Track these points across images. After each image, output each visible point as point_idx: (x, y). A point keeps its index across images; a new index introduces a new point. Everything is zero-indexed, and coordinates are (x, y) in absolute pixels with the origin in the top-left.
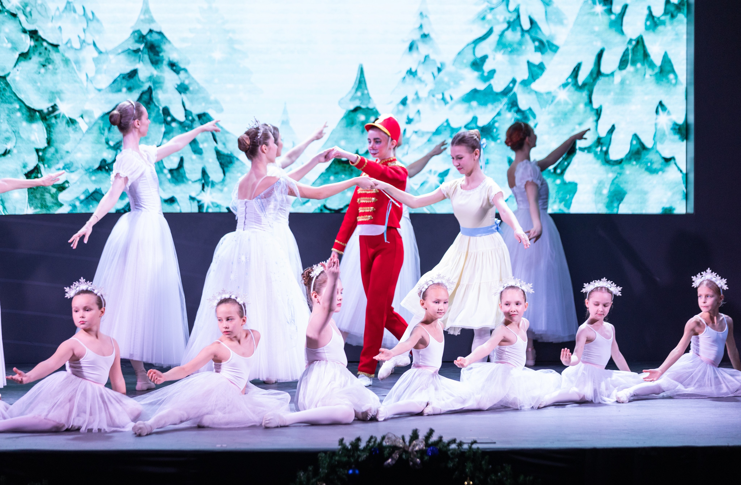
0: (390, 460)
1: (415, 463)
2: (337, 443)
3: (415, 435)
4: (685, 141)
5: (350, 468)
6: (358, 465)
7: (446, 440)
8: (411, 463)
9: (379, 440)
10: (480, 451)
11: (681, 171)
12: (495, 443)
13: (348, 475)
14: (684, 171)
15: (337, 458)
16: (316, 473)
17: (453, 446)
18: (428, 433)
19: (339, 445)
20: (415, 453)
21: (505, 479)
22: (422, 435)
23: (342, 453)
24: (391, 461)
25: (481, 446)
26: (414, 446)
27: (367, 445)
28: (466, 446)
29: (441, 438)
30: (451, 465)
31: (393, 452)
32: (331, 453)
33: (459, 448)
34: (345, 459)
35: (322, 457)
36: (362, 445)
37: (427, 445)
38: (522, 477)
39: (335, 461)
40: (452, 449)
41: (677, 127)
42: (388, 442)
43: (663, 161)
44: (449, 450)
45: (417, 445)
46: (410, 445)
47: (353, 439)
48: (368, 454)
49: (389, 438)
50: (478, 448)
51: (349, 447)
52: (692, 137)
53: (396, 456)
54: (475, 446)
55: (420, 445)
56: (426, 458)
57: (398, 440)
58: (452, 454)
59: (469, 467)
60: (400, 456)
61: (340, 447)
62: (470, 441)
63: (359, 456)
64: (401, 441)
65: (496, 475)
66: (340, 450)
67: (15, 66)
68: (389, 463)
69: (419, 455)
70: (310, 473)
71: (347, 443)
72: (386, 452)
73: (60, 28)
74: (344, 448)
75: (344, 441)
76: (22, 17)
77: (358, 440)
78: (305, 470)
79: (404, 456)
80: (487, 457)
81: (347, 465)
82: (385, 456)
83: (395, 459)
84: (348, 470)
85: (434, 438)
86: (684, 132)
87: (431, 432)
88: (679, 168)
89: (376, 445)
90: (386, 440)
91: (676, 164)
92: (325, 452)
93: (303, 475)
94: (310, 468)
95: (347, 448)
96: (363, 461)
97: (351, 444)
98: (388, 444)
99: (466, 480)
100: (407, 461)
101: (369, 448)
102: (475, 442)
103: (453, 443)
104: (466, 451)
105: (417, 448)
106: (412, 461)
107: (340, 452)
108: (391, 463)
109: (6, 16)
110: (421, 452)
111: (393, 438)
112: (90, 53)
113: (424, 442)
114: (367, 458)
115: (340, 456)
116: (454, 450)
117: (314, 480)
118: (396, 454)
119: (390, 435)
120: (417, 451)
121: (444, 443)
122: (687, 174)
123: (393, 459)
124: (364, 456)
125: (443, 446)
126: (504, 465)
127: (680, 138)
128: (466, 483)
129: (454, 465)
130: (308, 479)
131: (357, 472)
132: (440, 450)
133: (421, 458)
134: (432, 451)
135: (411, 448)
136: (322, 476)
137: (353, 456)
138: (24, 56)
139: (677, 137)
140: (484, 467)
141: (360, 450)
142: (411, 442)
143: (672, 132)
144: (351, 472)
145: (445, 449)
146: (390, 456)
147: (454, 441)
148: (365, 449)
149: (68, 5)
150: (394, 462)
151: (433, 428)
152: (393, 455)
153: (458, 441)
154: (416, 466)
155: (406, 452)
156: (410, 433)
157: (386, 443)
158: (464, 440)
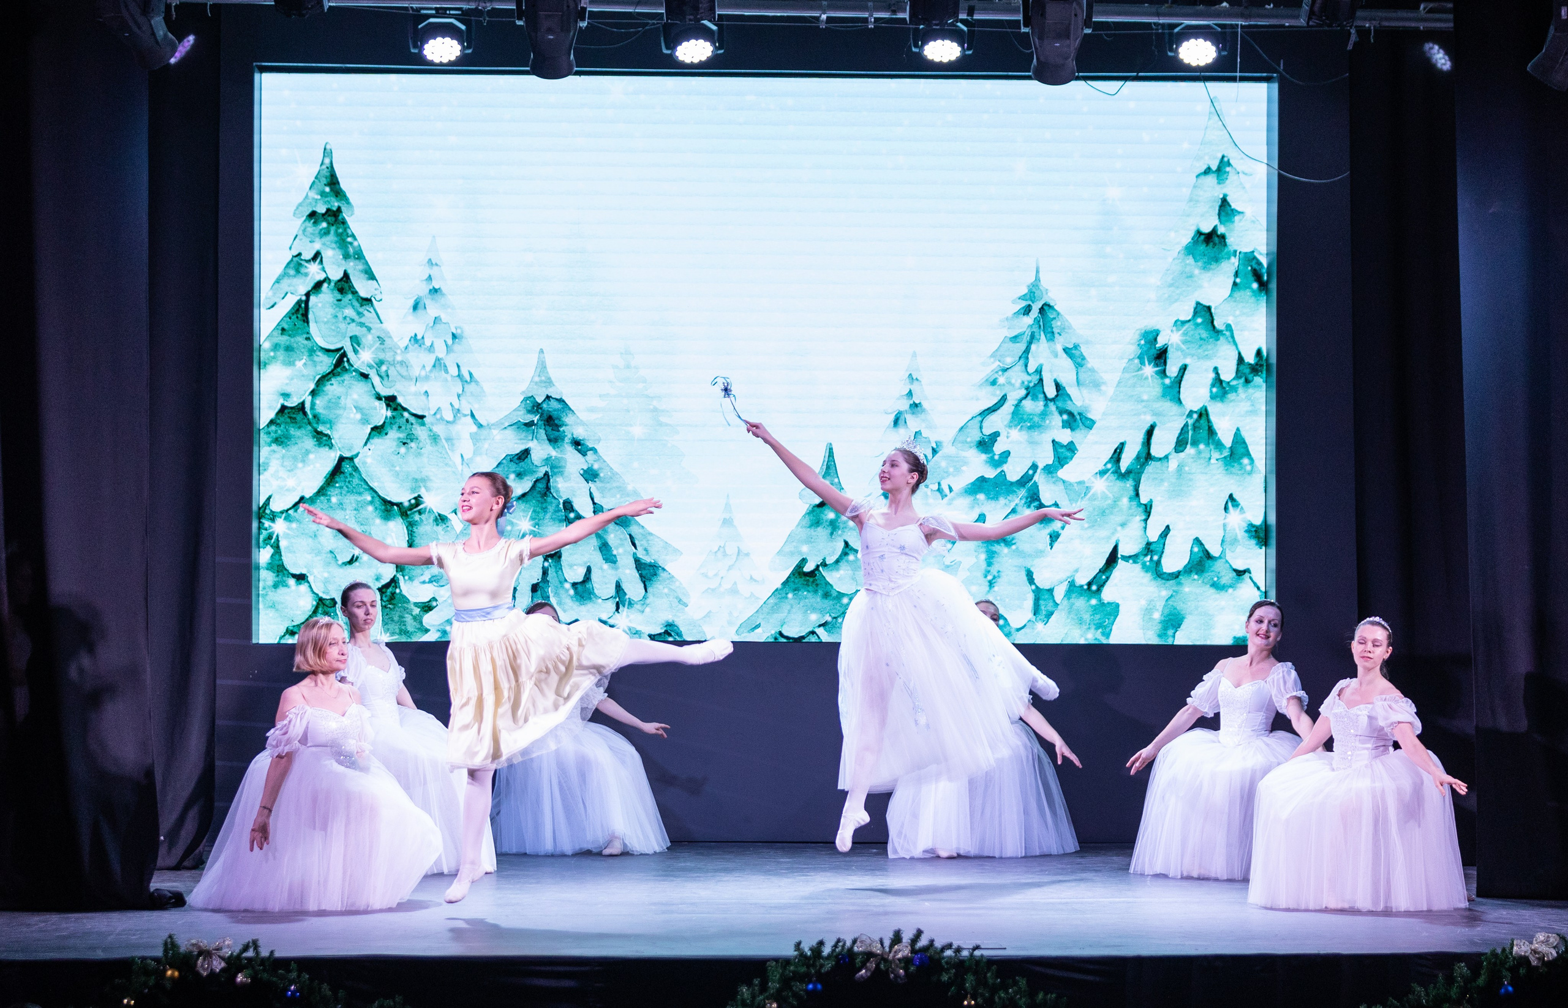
0: (863, 971)
1: (897, 976)
2: (793, 948)
3: (897, 938)
4: (1264, 548)
5: (810, 981)
6: (821, 977)
7: (938, 944)
8: (892, 976)
9: (848, 944)
10: (984, 960)
11: (1259, 587)
12: (1005, 949)
13: (806, 991)
14: (1263, 587)
15: (792, 968)
16: (764, 987)
17: (949, 953)
18: (914, 936)
19: (795, 951)
20: (897, 962)
21: (1018, 996)
22: (907, 937)
23: (799, 961)
24: (866, 972)
25: (986, 953)
26: (896, 952)
27: (833, 951)
28: (965, 953)
29: (932, 942)
30: (945, 977)
31: (868, 960)
32: (783, 962)
33: (956, 955)
34: (803, 969)
35: (772, 967)
36: (826, 950)
37: (913, 951)
38: (1041, 995)
39: (790, 970)
40: (947, 957)
41: (1253, 529)
42: (861, 947)
43: (1235, 573)
44: (944, 958)
45: (900, 950)
46: (890, 952)
47: (814, 943)
48: (834, 962)
49: (862, 942)
50: (982, 956)
51: (809, 953)
52: (1273, 541)
53: (872, 965)
54: (977, 953)
55: (903, 951)
56: (912, 968)
57: (874, 944)
58: (947, 963)
59: (970, 980)
60: (878, 965)
61: (796, 953)
62: (971, 947)
63: (822, 966)
64: (879, 945)
65: (1007, 991)
66: (796, 957)
68: (862, 975)
69: (903, 965)
70: (756, 988)
71: (806, 949)
72: (858, 960)
74: (802, 954)
75: (802, 946)
76: (375, 378)
77: (821, 943)
78: (749, 984)
79: (882, 966)
80: (994, 968)
81: (805, 977)
82: (858, 965)
83: (870, 970)
84: (807, 985)
85: (923, 942)
86: (1262, 535)
87: (919, 933)
88: (1255, 583)
89: (845, 950)
90: (858, 943)
91: (1251, 577)
92: (776, 959)
93: (746, 990)
94: (756, 981)
95: (806, 954)
96: (828, 972)
97: (811, 949)
98: (860, 949)
99: (965, 998)
100: (886, 972)
101: (835, 954)
102: (977, 947)
103: (948, 949)
104: (965, 958)
105: (900, 955)
106: (892, 972)
107: (797, 960)
108: (864, 975)
109: (354, 377)
110: (906, 961)
111: (868, 941)
113: (909, 947)
114: (833, 967)
115: (796, 965)
116: (950, 957)
117: (761, 997)
118: (871, 962)
119: (864, 938)
120: (899, 960)
121: (936, 948)
123: (867, 969)
124: (829, 965)
125: (935, 952)
126: (1017, 978)
127: (1257, 543)
129: (949, 977)
130: (754, 996)
131: (819, 986)
132: (930, 957)
133: (906, 969)
134: (920, 959)
135: (891, 955)
136: (772, 992)
137: (813, 965)
139: (1253, 541)
140: (990, 981)
141: (823, 957)
142: (891, 946)
143: (1246, 535)
144: (811, 986)
145: (937, 956)
146: (863, 965)
147: (949, 946)
148: (828, 957)
149: (437, 361)
150: (869, 974)
151: (922, 929)
152: (868, 964)
153: (955, 946)
154: (899, 980)
155: (886, 960)
156: (891, 935)
157: (858, 948)
158: (963, 945)
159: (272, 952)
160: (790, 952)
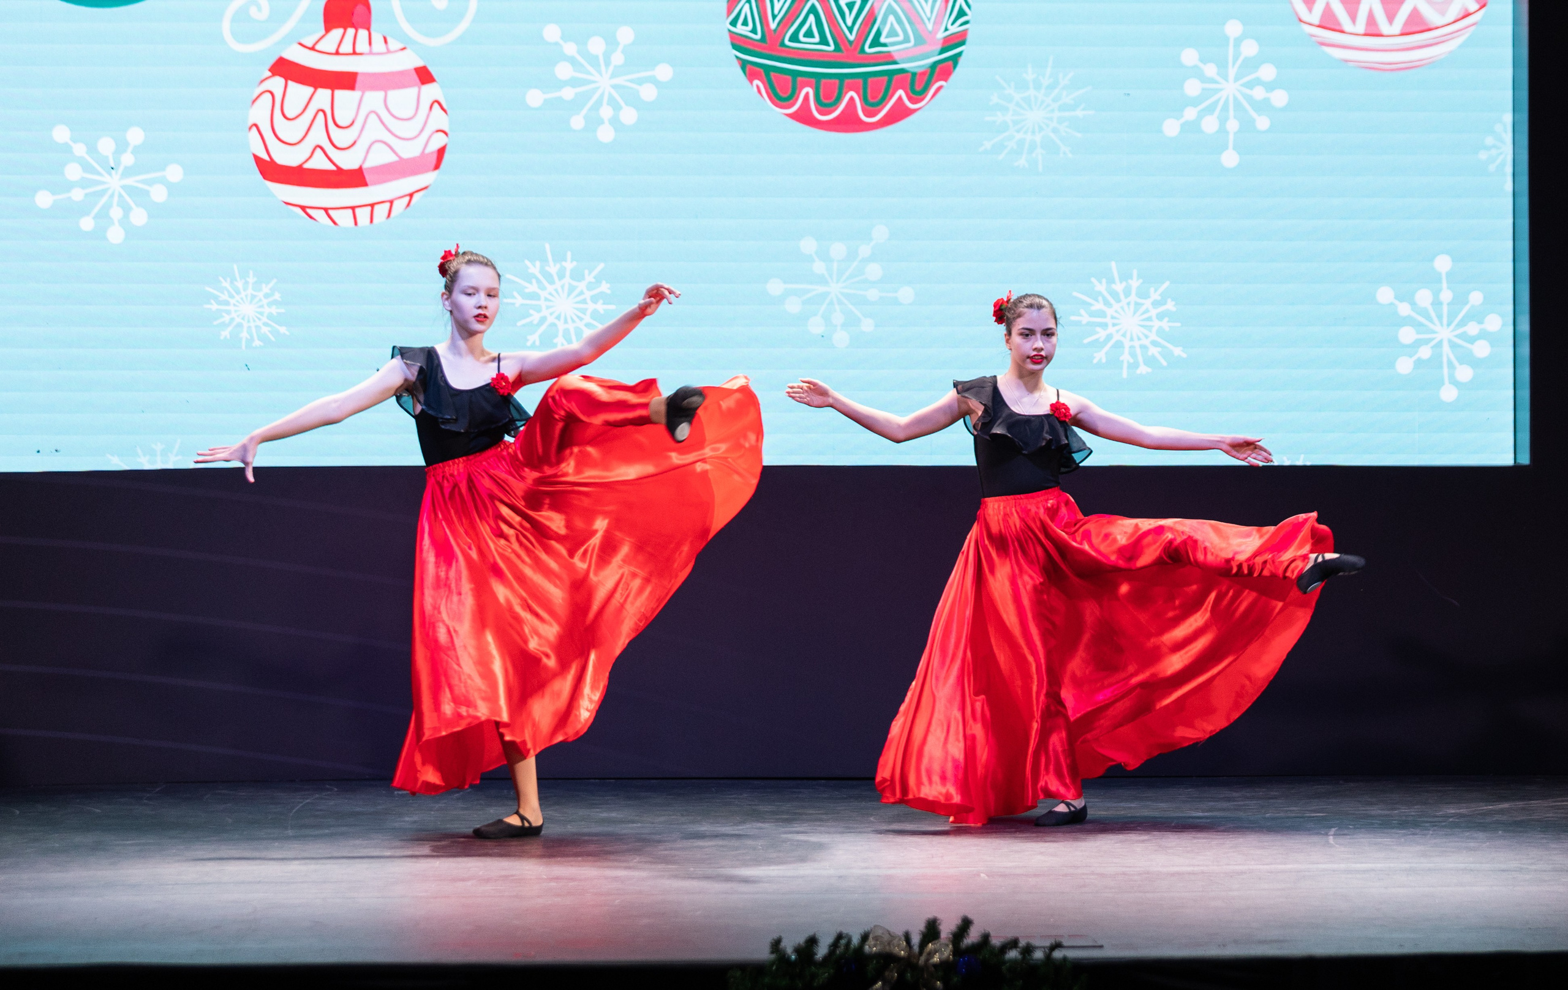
0: (878, 985)
2: (767, 949)
3: (932, 930)
7: (996, 941)
9: (856, 941)
10: (1069, 963)
12: (1101, 947)
15: (767, 980)
17: (1013, 954)
18: (959, 928)
19: (772, 952)
20: (932, 970)
23: (778, 968)
24: (883, 984)
25: (1071, 954)
26: (931, 954)
27: (832, 953)
28: (1039, 955)
29: (986, 938)
31: (886, 967)
32: (754, 970)
33: (1024, 958)
34: (784, 982)
35: (733, 976)
36: (821, 951)
37: (957, 951)
39: (764, 985)
40: (1011, 961)
42: (875, 946)
44: (1004, 962)
45: (936, 952)
46: (921, 952)
47: (801, 939)
48: (832, 972)
49: (876, 938)
50: (1065, 959)
51: (793, 957)
53: (893, 975)
54: (1058, 954)
55: (941, 953)
56: (956, 979)
57: (896, 942)
58: (1010, 970)
60: (901, 976)
61: (773, 957)
62: (1048, 945)
63: (814, 977)
64: (903, 944)
66: (773, 963)
69: (940, 973)
71: (789, 947)
72: (871, 967)
74: (783, 958)
75: (783, 944)
77: (812, 941)
79: (909, 976)
80: (1084, 975)
82: (869, 975)
83: (889, 983)
85: (973, 937)
87: (966, 924)
89: (851, 952)
90: (871, 941)
92: (743, 966)
95: (789, 957)
97: (798, 950)
98: (875, 950)
100: (915, 986)
101: (834, 958)
102: (1058, 946)
103: (1011, 948)
104: (1039, 962)
105: (936, 959)
106: (925, 986)
107: (774, 968)
110: (944, 964)
111: (886, 937)
113: (951, 946)
114: (831, 980)
115: (774, 975)
116: (1014, 961)
118: (891, 970)
119: (879, 932)
120: (935, 966)
121: (993, 948)
123: (885, 981)
124: (824, 975)
125: (992, 953)
132: (984, 963)
133: (946, 981)
134: (968, 964)
135: (922, 959)
137: (801, 976)
141: (815, 963)
142: (923, 944)
145: (995, 960)
146: (879, 976)
147: (1013, 943)
148: (826, 959)
151: (970, 916)
152: (887, 973)
153: (1022, 943)
155: (914, 967)
156: (921, 926)
157: (871, 948)
158: (1036, 942)
160: (763, 953)
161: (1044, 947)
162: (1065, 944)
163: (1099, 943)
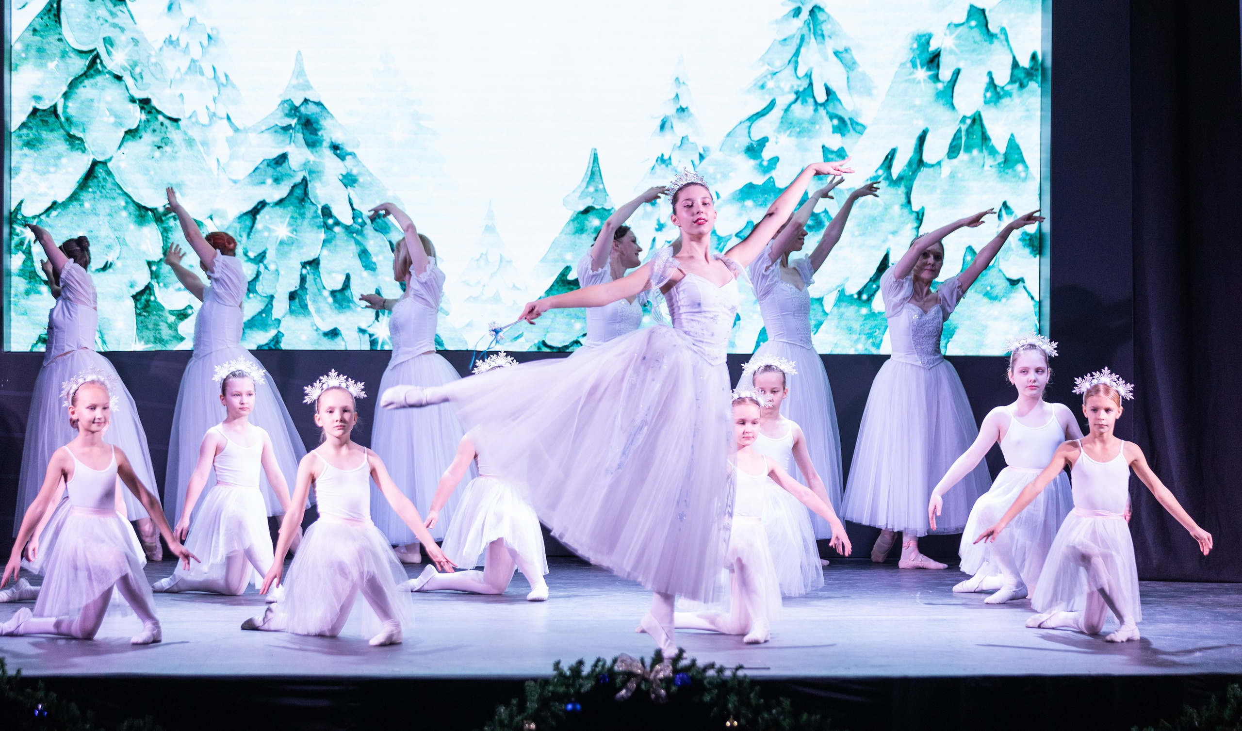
0: (623, 692)
1: (658, 696)
2: (551, 668)
3: (658, 657)
4: (1038, 256)
5: (569, 702)
6: (579, 697)
7: (700, 664)
8: (653, 696)
9: (609, 663)
10: (747, 680)
11: (1032, 298)
12: (769, 668)
13: (566, 711)
14: (1037, 298)
15: (551, 688)
16: (522, 708)
17: (711, 673)
19: (555, 670)
20: (659, 682)
21: (782, 717)
23: (558, 681)
24: (626, 693)
25: (749, 674)
26: (658, 672)
27: (593, 671)
28: (728, 673)
29: (694, 661)
30: (707, 698)
31: (628, 680)
32: (543, 682)
33: (719, 676)
34: (561, 690)
35: (529, 686)
36: (586, 670)
37: (675, 671)
38: (805, 716)
39: (549, 692)
40: (710, 677)
41: (1027, 238)
42: (622, 666)
43: (1008, 283)
44: (705, 678)
45: (661, 670)
46: (651, 671)
47: (573, 662)
48: (593, 683)
49: (623, 661)
50: (745, 676)
51: (568, 673)
52: (1047, 251)
53: (633, 685)
54: (740, 673)
55: (664, 671)
56: (674, 689)
57: (635, 664)
58: (710, 683)
59: (732, 701)
60: (638, 686)
61: (555, 673)
62: (734, 666)
63: (581, 686)
64: (640, 665)
65: (770, 713)
66: (555, 677)
67: (120, 147)
68: (623, 697)
69: (664, 685)
70: (515, 708)
71: (565, 667)
72: (619, 680)
73: (181, 95)
74: (561, 674)
75: (561, 665)
76: (128, 80)
77: (581, 663)
78: (507, 704)
79: (643, 686)
80: (757, 688)
81: (564, 698)
82: (618, 685)
83: (631, 691)
84: (566, 704)
85: (684, 663)
86: (1037, 243)
88: (1029, 293)
89: (606, 670)
90: (619, 663)
91: (1024, 287)
92: (535, 679)
93: (504, 710)
94: (514, 701)
95: (565, 674)
96: (587, 693)
97: (571, 669)
98: (621, 669)
99: (728, 720)
100: (647, 693)
101: (594, 674)
102: (740, 667)
103: (710, 669)
104: (728, 679)
105: (661, 675)
106: (654, 693)
107: (556, 680)
108: (625, 696)
109: (107, 79)
110: (667, 681)
111: (629, 661)
112: (223, 130)
113: (671, 667)
114: (593, 688)
115: (555, 685)
116: (713, 677)
117: (519, 718)
118: (632, 683)
119: (625, 658)
120: (661, 680)
121: (699, 668)
122: (1040, 302)
123: (628, 689)
124: (588, 686)
125: (698, 672)
126: (781, 698)
127: (1031, 253)
128: (728, 724)
129: (712, 699)
130: (511, 717)
131: (578, 707)
132: (692, 678)
133: (667, 689)
134: (682, 679)
135: (652, 676)
136: (530, 711)
137: (573, 685)
138: (132, 133)
139: (1027, 251)
140: (753, 702)
141: (582, 678)
142: (653, 666)
143: (1021, 243)
144: (570, 707)
145: (699, 676)
146: (624, 685)
147: (712, 666)
148: (588, 677)
149: (193, 64)
150: (629, 694)
151: (684, 648)
152: (629, 684)
153: (717, 666)
154: (660, 700)
155: (646, 680)
156: (652, 654)
157: (618, 668)
158: (726, 665)
159: (19, 671)
160: (548, 671)
161: (731, 669)
162: (745, 666)
163: (767, 666)
